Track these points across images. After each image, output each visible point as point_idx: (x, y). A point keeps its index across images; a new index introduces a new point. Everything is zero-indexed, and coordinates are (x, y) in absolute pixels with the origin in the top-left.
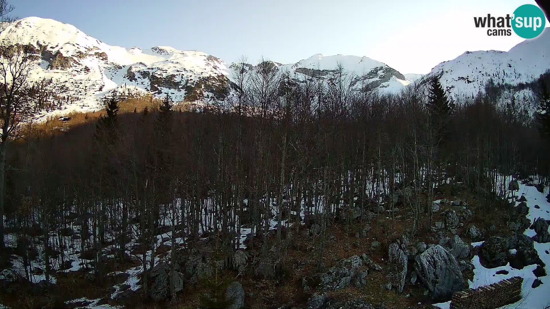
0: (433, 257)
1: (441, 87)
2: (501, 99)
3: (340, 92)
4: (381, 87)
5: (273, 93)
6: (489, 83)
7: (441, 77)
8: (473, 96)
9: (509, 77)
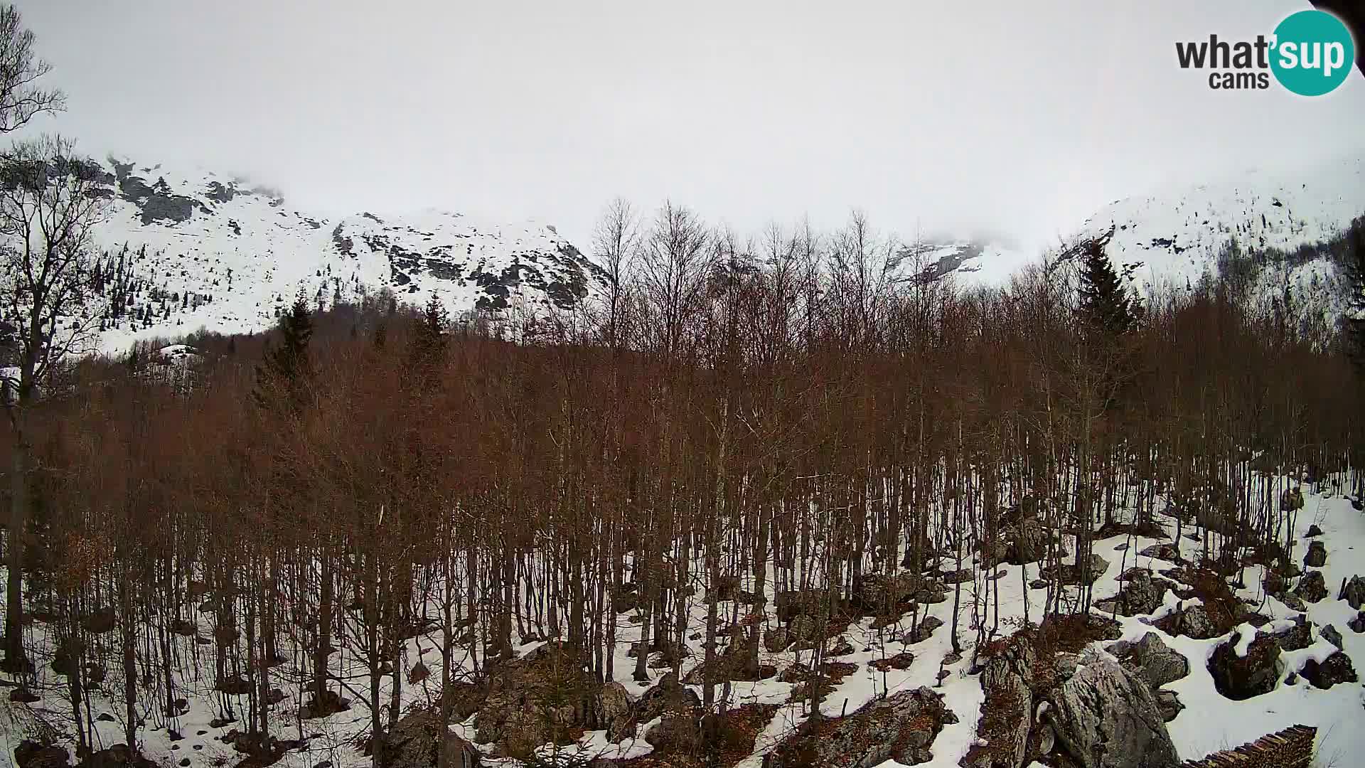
0: (1094, 689)
1: (1110, 266)
2: (1257, 289)
3: (862, 287)
4: (962, 270)
5: (696, 291)
6: (1229, 248)
7: (1109, 240)
8: (1188, 286)
9: (1277, 232)
